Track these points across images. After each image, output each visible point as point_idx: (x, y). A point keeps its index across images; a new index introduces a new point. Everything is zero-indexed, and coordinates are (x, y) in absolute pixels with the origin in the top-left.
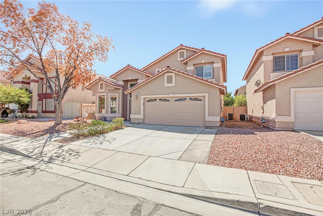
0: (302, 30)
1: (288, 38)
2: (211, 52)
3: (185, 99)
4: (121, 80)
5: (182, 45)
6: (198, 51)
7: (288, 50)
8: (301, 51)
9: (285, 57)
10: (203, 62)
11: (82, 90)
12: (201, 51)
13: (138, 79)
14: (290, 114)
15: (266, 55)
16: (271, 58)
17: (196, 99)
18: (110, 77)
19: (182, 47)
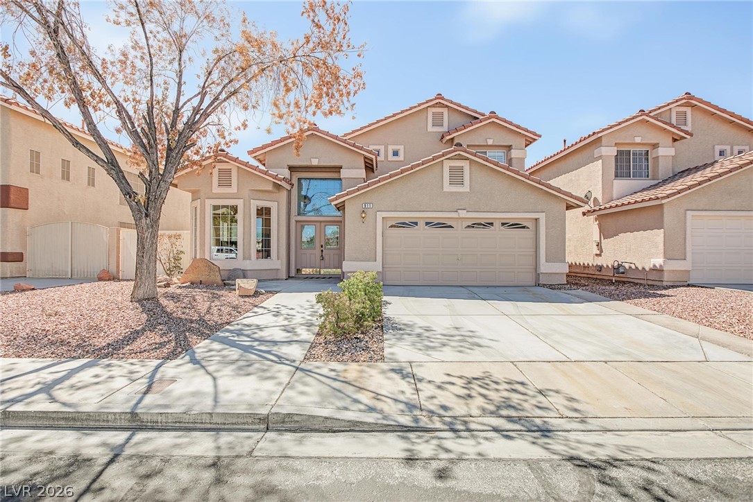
0: (659, 109)
1: (644, 119)
2: (511, 123)
3: (492, 224)
4: (286, 166)
5: (439, 96)
6: (481, 117)
7: (639, 141)
8: (655, 146)
9: (630, 153)
10: (490, 142)
11: (89, 184)
12: (489, 118)
13: (341, 168)
14: (685, 256)
15: (606, 144)
16: (613, 152)
17: (515, 226)
18: (250, 153)
19: (440, 102)
